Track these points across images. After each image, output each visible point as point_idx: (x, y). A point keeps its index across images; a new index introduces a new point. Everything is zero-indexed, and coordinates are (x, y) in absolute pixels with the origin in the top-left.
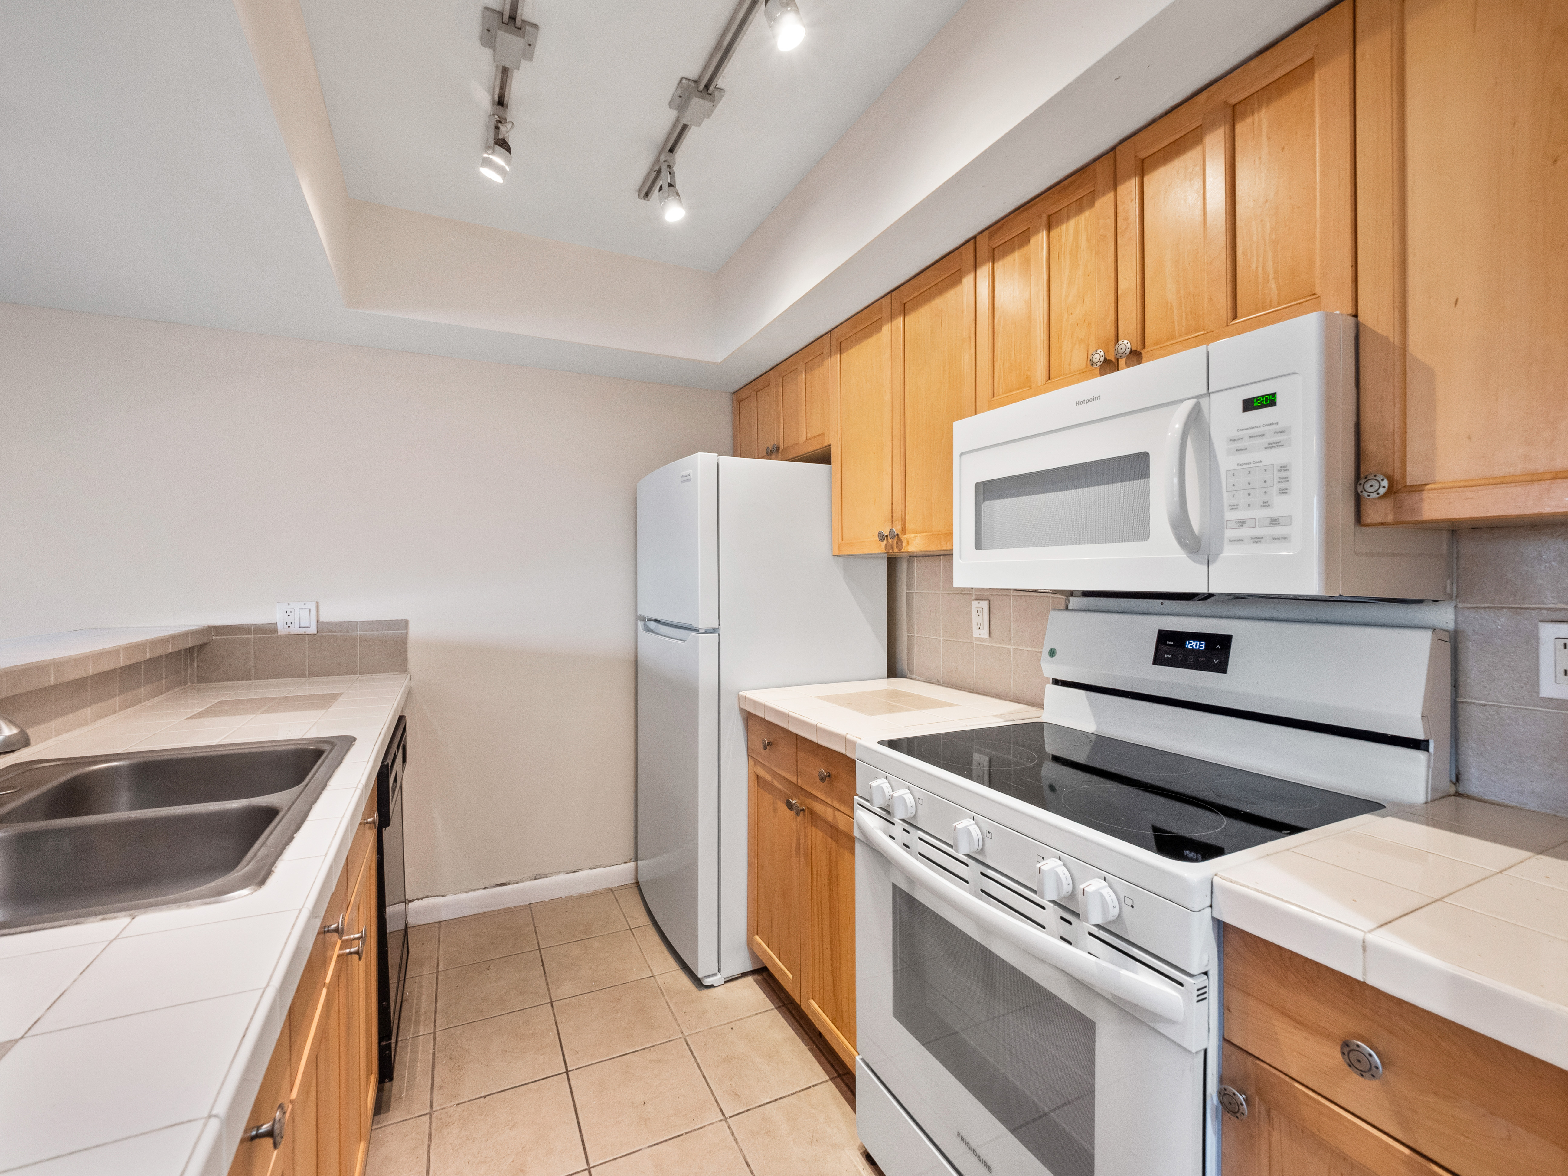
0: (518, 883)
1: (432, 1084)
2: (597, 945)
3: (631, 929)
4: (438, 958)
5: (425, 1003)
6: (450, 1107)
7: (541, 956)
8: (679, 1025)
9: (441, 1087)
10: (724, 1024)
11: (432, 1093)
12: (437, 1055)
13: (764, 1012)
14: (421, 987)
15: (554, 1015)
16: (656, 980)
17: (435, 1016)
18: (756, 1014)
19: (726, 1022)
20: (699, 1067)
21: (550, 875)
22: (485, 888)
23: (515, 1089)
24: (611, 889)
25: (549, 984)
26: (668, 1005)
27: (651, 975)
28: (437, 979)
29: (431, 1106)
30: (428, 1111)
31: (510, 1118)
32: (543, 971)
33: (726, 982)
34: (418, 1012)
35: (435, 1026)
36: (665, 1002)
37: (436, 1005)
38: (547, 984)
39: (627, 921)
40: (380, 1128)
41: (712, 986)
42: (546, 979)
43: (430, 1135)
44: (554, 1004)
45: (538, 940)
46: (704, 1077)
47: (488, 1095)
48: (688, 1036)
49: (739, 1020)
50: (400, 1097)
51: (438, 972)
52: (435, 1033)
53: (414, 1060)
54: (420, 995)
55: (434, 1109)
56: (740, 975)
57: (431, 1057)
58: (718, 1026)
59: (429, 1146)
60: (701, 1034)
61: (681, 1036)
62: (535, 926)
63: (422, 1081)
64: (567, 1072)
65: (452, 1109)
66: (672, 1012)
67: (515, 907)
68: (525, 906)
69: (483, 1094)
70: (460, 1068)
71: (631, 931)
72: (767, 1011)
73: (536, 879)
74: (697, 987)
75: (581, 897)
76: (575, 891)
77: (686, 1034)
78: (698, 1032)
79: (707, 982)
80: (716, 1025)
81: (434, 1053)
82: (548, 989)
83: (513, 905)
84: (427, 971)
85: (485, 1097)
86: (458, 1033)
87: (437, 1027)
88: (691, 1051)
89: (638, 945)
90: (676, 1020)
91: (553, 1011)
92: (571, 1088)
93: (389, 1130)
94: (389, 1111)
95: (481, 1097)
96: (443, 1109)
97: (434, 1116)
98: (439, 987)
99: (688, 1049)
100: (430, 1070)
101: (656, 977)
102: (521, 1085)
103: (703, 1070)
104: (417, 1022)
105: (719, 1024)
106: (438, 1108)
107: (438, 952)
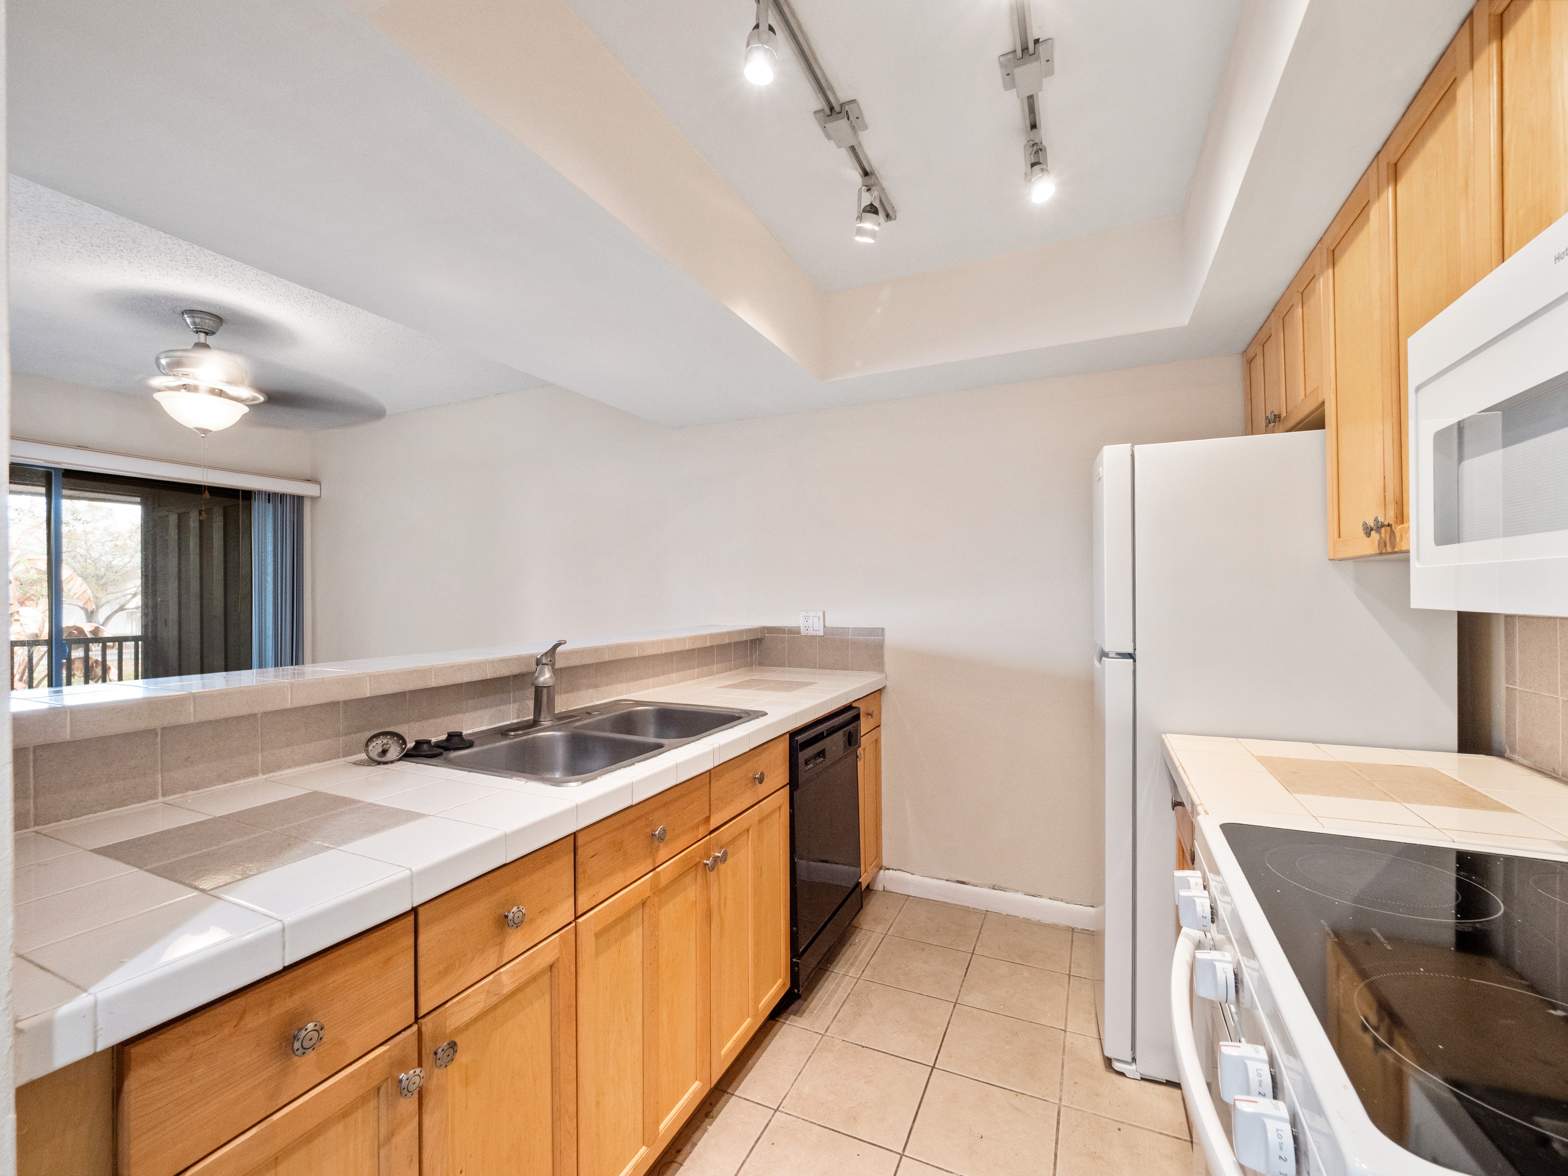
0: (976, 886)
1: (836, 1016)
2: (1026, 974)
3: (1069, 975)
4: (892, 924)
5: (864, 955)
6: (838, 1039)
7: (970, 960)
8: (1061, 1091)
9: (839, 1021)
10: (1113, 1120)
11: (832, 1022)
12: (850, 996)
13: (1173, 1137)
14: (868, 940)
15: (951, 1015)
16: (1065, 1036)
17: (866, 967)
18: (1161, 1133)
19: (1115, 1118)
20: (1057, 1143)
21: (1008, 890)
22: (947, 880)
23: (887, 1055)
24: (1073, 929)
25: (963, 987)
26: (1063, 1066)
27: (1063, 1029)
28: (883, 939)
29: (827, 1030)
30: (823, 1033)
31: (870, 1074)
32: (964, 974)
33: (1142, 1079)
34: (856, 957)
35: (862, 974)
36: (1061, 1061)
37: (871, 959)
38: (961, 986)
39: (1070, 967)
40: (790, 1025)
41: (1122, 1074)
42: (963, 981)
43: (815, 1050)
44: (957, 1005)
45: (975, 945)
46: (1056, 1155)
47: (866, 1047)
48: (1064, 1106)
49: (1134, 1126)
50: (812, 1012)
51: (886, 934)
52: (858, 979)
53: (835, 991)
54: (865, 945)
55: (827, 1034)
56: (1165, 1082)
57: (846, 995)
58: (1104, 1117)
59: (810, 1057)
60: (1080, 1112)
61: (1057, 1102)
62: (980, 932)
63: (831, 1010)
64: (933, 1067)
65: (838, 1041)
66: (1062, 1075)
67: (973, 908)
68: (982, 911)
69: (863, 1044)
70: (860, 1015)
71: (1069, 977)
72: (1178, 1138)
73: (994, 889)
74: (1106, 1066)
75: (1039, 924)
76: (1035, 916)
77: (1063, 1103)
78: (1078, 1110)
79: (1117, 1066)
80: (1103, 1115)
81: (850, 993)
82: (960, 992)
83: (971, 906)
84: (880, 929)
85: (863, 1047)
86: (873, 988)
87: (863, 975)
88: (1058, 1123)
89: (1068, 994)
90: (1061, 1084)
91: (953, 1010)
92: (928, 1082)
93: (795, 1030)
94: (801, 1016)
95: (860, 1045)
96: (833, 1037)
97: (824, 1038)
98: (881, 946)
99: (1056, 1119)
100: (840, 1005)
101: (1068, 1033)
102: (893, 1055)
103: (1059, 1148)
104: (852, 965)
105: (1107, 1116)
106: (830, 1035)
107: (895, 919)
